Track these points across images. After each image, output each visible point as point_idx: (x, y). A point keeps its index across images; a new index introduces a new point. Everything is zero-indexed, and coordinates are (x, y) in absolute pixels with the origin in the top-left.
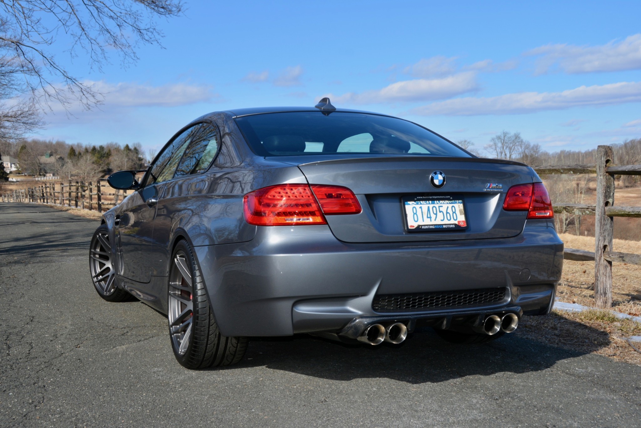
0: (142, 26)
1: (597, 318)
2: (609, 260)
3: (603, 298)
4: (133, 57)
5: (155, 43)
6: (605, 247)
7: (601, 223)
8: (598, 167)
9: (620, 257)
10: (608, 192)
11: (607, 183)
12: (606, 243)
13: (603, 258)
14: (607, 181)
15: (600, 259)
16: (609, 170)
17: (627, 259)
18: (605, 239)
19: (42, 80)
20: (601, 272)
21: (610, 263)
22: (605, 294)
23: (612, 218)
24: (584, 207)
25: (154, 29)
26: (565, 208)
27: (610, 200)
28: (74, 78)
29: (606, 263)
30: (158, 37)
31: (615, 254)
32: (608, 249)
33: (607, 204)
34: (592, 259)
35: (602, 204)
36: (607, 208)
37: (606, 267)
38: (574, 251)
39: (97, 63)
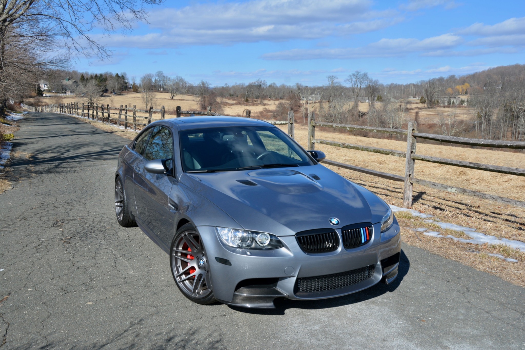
0: (136, 9)
1: (403, 217)
2: (412, 182)
3: (407, 202)
4: (130, 29)
5: (144, 20)
6: (410, 175)
7: (408, 162)
8: (408, 132)
9: (417, 181)
10: (413, 147)
11: (412, 141)
12: (411, 173)
13: (408, 181)
14: (413, 140)
15: (407, 182)
16: (414, 135)
17: (420, 183)
18: (410, 171)
19: (74, 42)
20: (407, 188)
21: (412, 184)
22: (409, 199)
23: (414, 160)
24: (400, 153)
25: (144, 11)
26: (391, 153)
27: (414, 151)
28: (94, 40)
29: (410, 184)
30: (145, 16)
31: (414, 179)
32: (411, 176)
33: (412, 152)
34: (403, 181)
35: (409, 152)
36: (412, 155)
37: (410, 186)
38: (394, 176)
39: (107, 31)
